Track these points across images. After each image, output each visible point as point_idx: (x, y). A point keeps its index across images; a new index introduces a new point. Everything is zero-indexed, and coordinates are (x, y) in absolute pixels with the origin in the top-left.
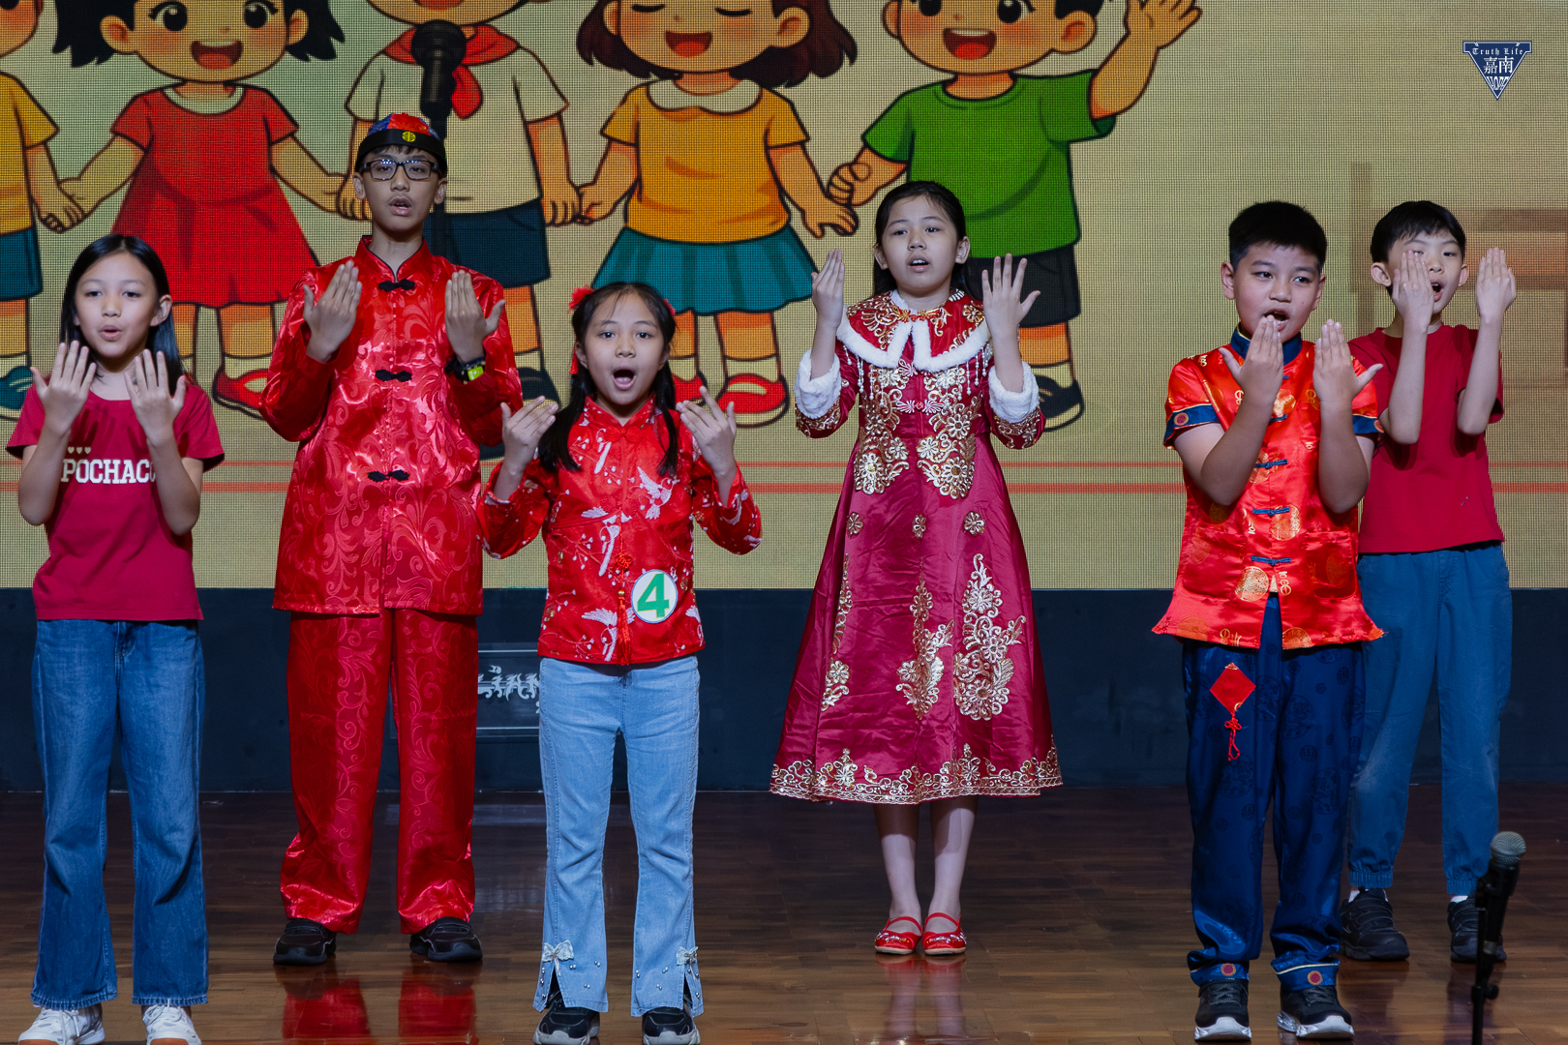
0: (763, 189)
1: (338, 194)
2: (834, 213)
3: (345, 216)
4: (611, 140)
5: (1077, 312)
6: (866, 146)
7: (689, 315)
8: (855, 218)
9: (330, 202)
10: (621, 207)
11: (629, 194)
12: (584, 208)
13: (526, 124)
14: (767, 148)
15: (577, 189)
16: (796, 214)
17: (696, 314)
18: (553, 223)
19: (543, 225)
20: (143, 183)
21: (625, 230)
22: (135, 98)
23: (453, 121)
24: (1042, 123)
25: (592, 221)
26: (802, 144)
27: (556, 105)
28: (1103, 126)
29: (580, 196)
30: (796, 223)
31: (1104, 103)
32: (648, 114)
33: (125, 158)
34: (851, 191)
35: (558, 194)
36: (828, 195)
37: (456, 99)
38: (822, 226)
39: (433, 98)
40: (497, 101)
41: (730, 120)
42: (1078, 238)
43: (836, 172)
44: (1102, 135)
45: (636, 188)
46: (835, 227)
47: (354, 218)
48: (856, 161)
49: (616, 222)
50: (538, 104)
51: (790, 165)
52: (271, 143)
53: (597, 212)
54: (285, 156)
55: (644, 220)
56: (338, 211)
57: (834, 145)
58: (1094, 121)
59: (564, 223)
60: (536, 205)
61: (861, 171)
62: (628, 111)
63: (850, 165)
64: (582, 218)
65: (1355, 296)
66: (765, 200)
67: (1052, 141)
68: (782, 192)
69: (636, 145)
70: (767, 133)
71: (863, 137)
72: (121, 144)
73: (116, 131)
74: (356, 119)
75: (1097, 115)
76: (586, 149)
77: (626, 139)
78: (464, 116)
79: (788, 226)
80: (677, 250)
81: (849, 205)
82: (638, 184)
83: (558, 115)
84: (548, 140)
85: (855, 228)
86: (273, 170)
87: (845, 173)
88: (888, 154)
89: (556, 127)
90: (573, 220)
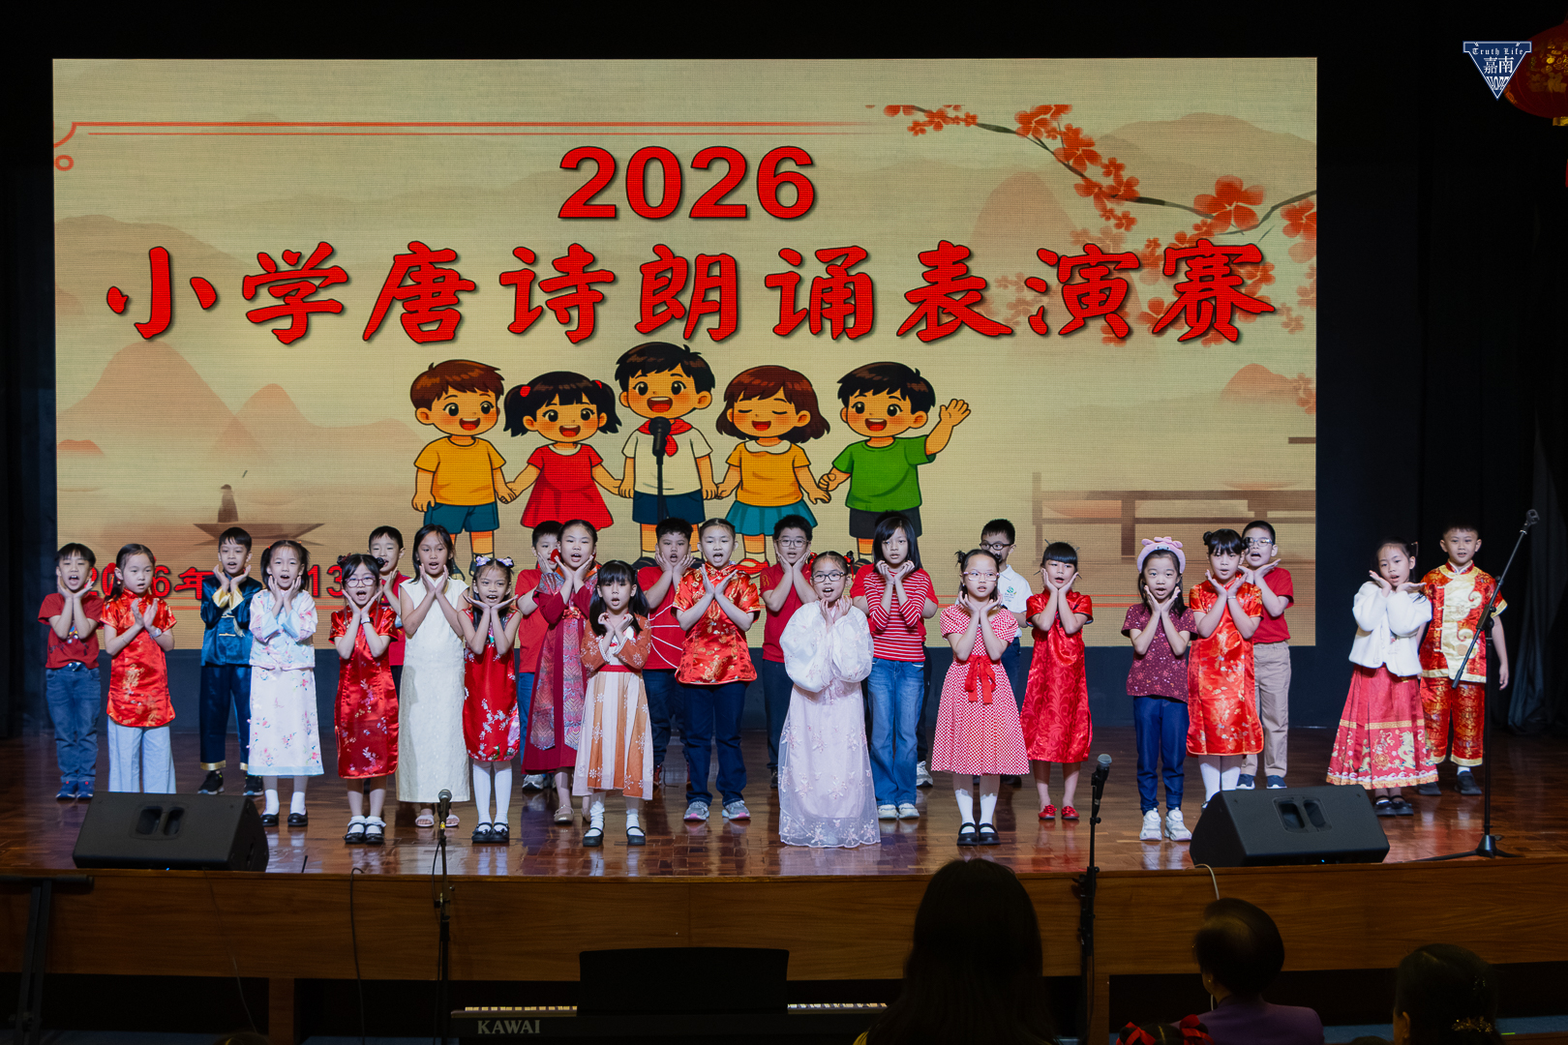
0: (792, 485)
1: (619, 487)
2: (821, 494)
3: (622, 496)
4: (730, 465)
5: (920, 534)
6: (834, 467)
7: (762, 536)
8: (829, 495)
9: (616, 491)
10: (734, 492)
11: (737, 487)
12: (720, 492)
13: (695, 459)
14: (794, 468)
15: (716, 485)
16: (805, 494)
17: (765, 536)
18: (706, 499)
19: (703, 500)
20: (540, 484)
21: (736, 501)
22: (537, 449)
23: (666, 457)
24: (906, 458)
25: (722, 498)
26: (808, 466)
27: (709, 451)
28: (931, 458)
29: (718, 488)
30: (806, 499)
31: (931, 448)
32: (745, 455)
33: (533, 473)
34: (828, 485)
35: (709, 487)
36: (818, 487)
37: (668, 448)
38: (816, 499)
39: (658, 448)
40: (684, 449)
41: (777, 457)
42: (921, 504)
43: (822, 478)
44: (930, 461)
45: (740, 484)
46: (821, 499)
47: (625, 497)
48: (830, 473)
49: (732, 499)
50: (701, 450)
51: (803, 475)
52: (592, 466)
53: (724, 494)
54: (598, 472)
55: (743, 497)
56: (619, 494)
57: (821, 466)
58: (927, 456)
59: (711, 499)
60: (700, 491)
61: (832, 477)
62: (737, 453)
63: (827, 474)
64: (718, 497)
65: (1035, 527)
66: (793, 489)
67: (910, 465)
68: (800, 485)
69: (740, 467)
70: (794, 461)
71: (833, 463)
72: (530, 466)
73: (530, 462)
74: (627, 457)
75: (928, 453)
76: (720, 469)
77: (736, 464)
78: (671, 455)
79: (802, 500)
80: (757, 510)
81: (827, 491)
82: (741, 481)
83: (709, 455)
84: (704, 464)
85: (830, 500)
86: (593, 478)
87: (825, 478)
88: (843, 470)
89: (708, 460)
90: (715, 497)
